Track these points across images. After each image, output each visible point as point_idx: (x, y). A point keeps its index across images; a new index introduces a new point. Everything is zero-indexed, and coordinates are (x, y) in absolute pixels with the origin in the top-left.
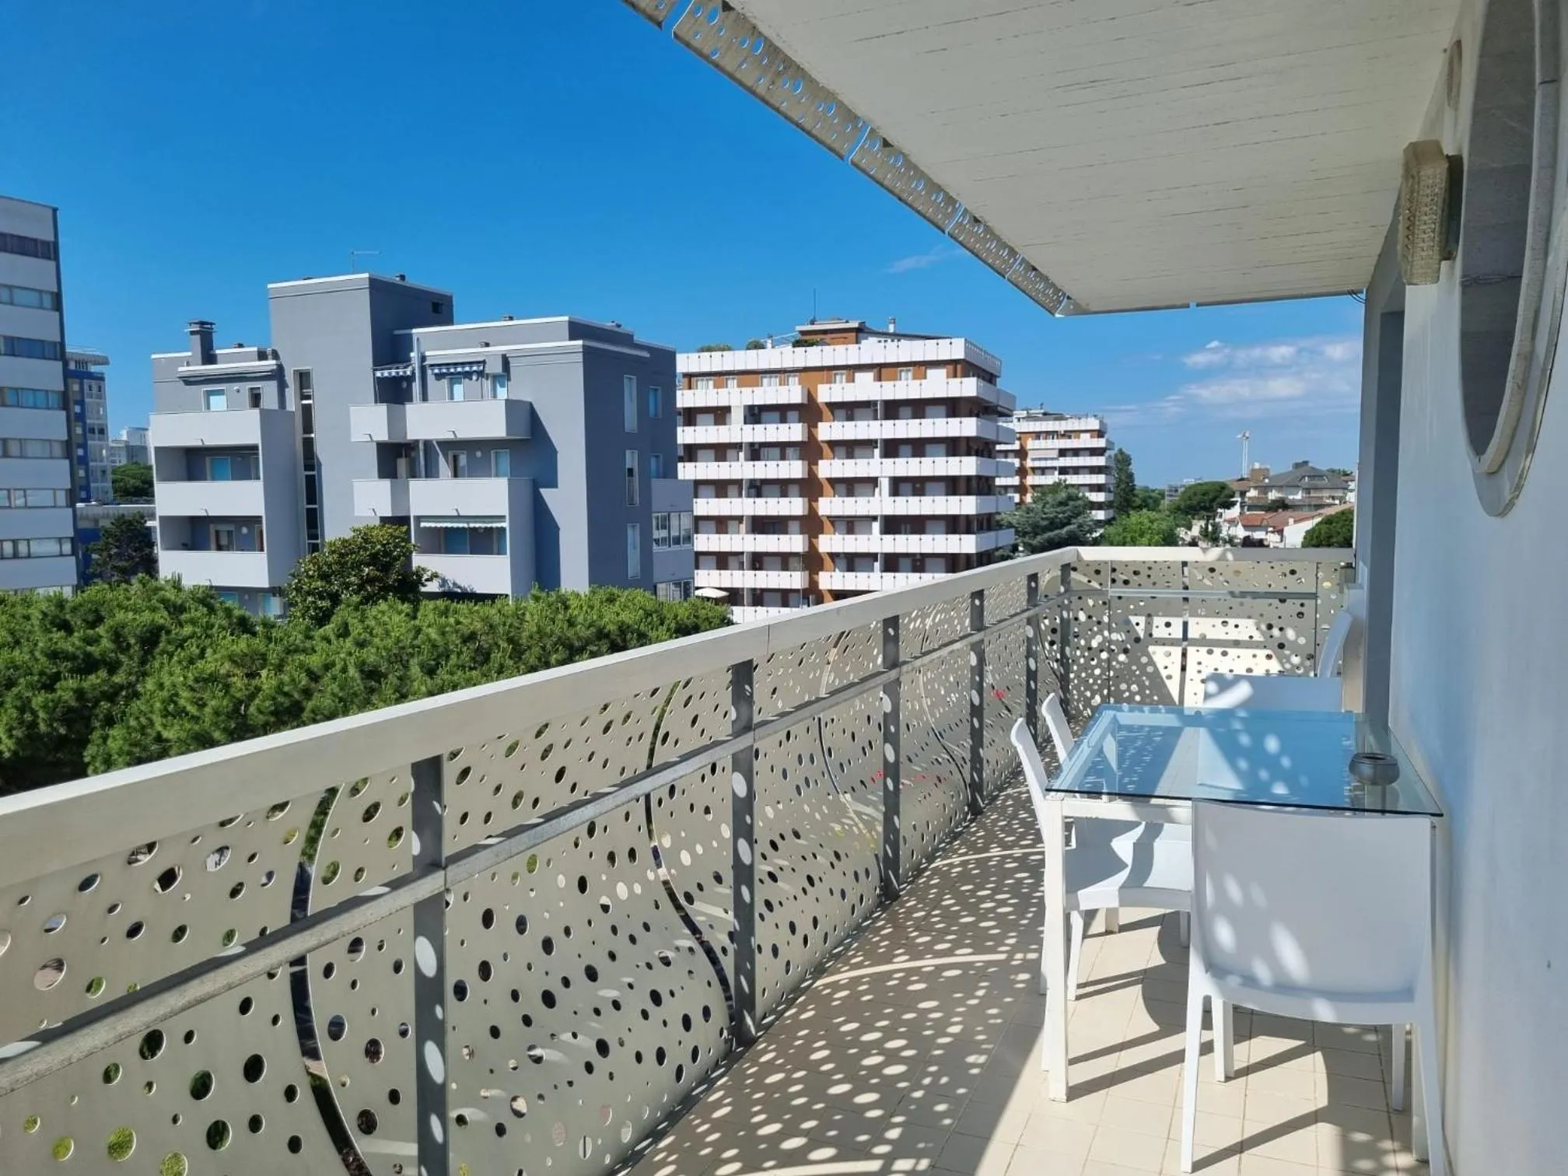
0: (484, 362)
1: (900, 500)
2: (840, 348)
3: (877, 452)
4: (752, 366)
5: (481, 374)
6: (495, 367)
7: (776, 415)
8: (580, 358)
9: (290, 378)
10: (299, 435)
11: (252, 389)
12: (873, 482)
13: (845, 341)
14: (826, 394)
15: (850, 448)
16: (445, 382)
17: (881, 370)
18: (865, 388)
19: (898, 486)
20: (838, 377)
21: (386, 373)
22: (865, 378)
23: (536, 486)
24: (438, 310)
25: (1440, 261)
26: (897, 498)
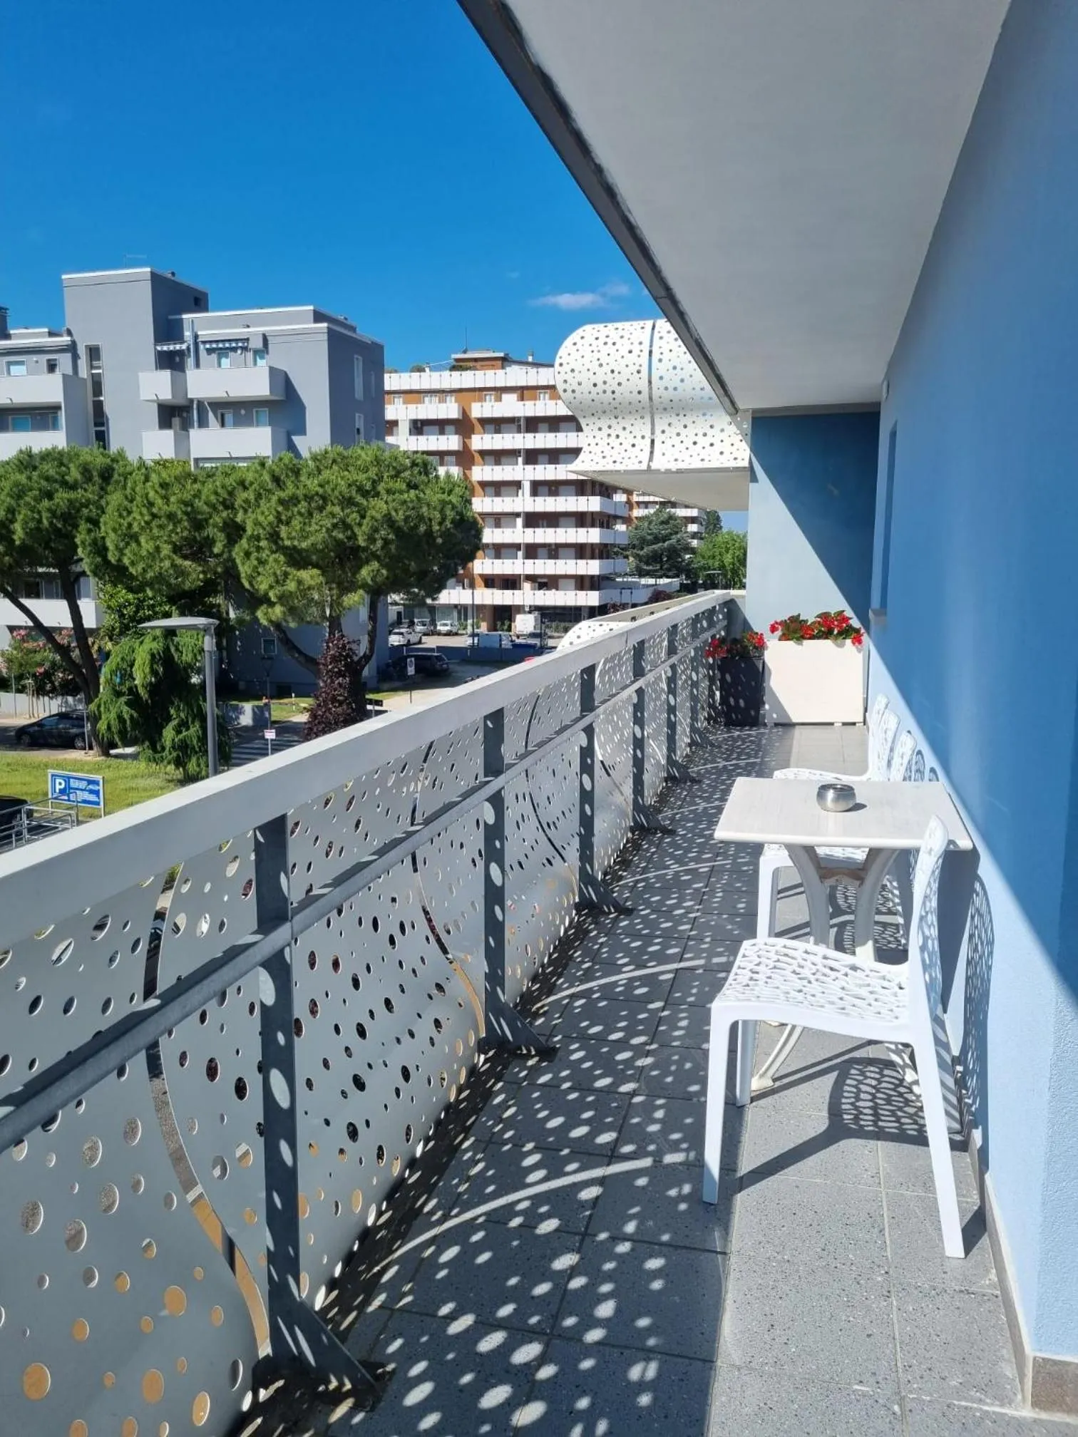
0: (248, 340)
1: (539, 499)
2: (490, 373)
3: (520, 460)
4: (416, 387)
5: (245, 349)
6: (257, 343)
7: (436, 428)
8: (325, 337)
9: (82, 351)
10: (90, 398)
11: (49, 360)
12: (517, 485)
13: (493, 367)
14: (479, 410)
15: (498, 456)
16: (214, 356)
17: (524, 392)
18: (510, 407)
19: (538, 488)
20: (488, 397)
21: (165, 348)
22: (511, 398)
23: (289, 435)
24: (199, 302)
26: (536, 498)
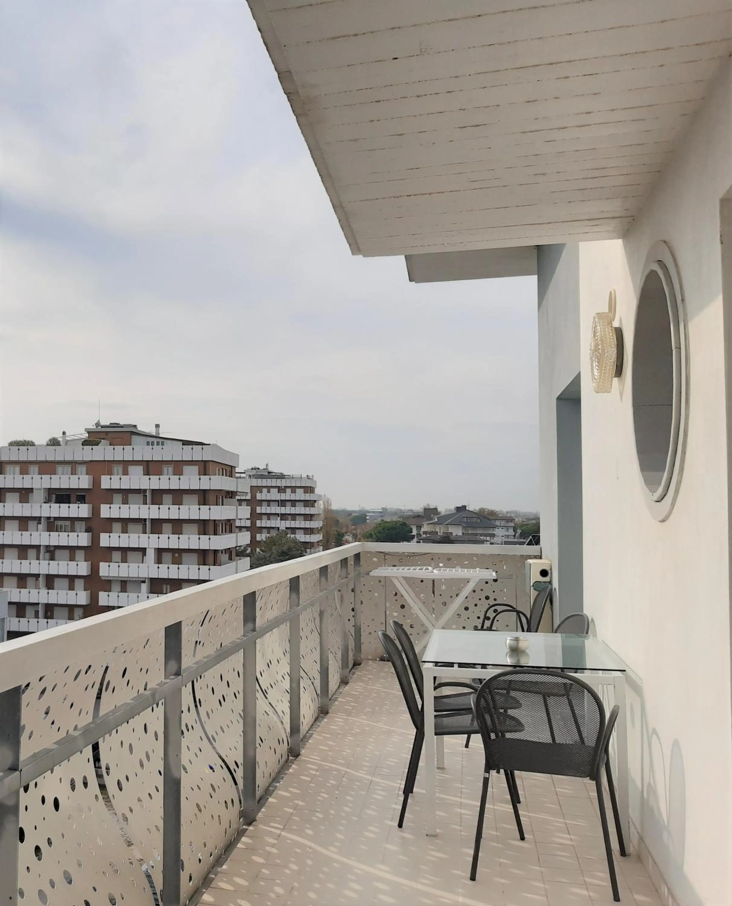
1: (163, 566)
2: (119, 448)
3: (147, 528)
4: (50, 458)
13: (122, 441)
14: (108, 484)
15: (125, 524)
17: (149, 466)
18: (137, 479)
19: (161, 555)
20: (116, 470)
22: (136, 471)
25: (612, 378)
26: (160, 565)
